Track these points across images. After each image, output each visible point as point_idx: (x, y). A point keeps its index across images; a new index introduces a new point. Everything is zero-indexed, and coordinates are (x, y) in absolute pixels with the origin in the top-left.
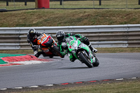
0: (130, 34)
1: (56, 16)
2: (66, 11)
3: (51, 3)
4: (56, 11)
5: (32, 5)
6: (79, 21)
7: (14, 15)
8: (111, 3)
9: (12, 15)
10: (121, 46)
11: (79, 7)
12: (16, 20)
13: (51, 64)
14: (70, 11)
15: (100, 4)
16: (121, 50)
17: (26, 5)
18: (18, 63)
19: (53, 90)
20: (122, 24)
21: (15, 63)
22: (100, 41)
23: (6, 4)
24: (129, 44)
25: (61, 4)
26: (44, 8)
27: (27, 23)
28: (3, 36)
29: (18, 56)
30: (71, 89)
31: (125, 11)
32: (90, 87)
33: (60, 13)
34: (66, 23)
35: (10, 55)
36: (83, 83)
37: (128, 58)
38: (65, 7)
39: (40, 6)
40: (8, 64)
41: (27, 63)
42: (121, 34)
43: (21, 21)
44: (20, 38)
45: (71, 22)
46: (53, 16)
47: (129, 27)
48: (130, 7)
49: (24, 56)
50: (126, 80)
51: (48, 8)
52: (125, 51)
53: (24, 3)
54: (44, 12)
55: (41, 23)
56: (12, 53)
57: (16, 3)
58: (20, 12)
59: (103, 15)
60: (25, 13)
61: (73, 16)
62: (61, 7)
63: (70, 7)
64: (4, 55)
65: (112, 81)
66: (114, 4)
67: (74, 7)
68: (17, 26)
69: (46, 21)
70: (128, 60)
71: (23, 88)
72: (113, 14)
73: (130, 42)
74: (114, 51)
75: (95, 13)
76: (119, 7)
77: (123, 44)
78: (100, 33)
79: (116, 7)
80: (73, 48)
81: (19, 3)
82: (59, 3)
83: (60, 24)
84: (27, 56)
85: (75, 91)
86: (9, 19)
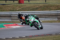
0: (58, 14)
1: (27, 7)
2: (31, 5)
3: (24, 1)
4: (27, 5)
5: (17, 2)
6: (36, 9)
7: (9, 6)
8: (50, 1)
9: (8, 7)
10: (55, 20)
11: (37, 3)
12: (10, 9)
13: (24, 27)
14: (33, 5)
15: (46, 2)
16: (55, 22)
17: (14, 2)
18: (10, 27)
19: (25, 39)
20: (55, 10)
21: (9, 27)
22: (45, 18)
23: (5, 2)
24: (58, 19)
25: (29, 2)
26: (21, 3)
27: (14, 10)
28: (4, 16)
29: (10, 24)
30: (33, 38)
31: (56, 5)
32: (41, 38)
33: (29, 5)
34: (31, 10)
35: (7, 24)
36: (38, 36)
37: (57, 25)
38: (31, 3)
39: (20, 3)
40: (6, 27)
41: (14, 27)
42: (55, 15)
43: (12, 9)
44: (11, 16)
45: (33, 10)
46: (26, 7)
47: (58, 12)
48: (59, 3)
49: (13, 24)
50: (56, 34)
51: (23, 3)
52: (56, 22)
53: (13, 1)
54: (22, 5)
55: (20, 10)
56: (8, 23)
57: (10, 1)
58: (11, 5)
59: (47, 7)
60: (13, 5)
61: (34, 7)
62: (29, 3)
63: (33, 3)
64: (4, 23)
65: (50, 35)
66: (52, 2)
67: (34, 3)
68: (10, 11)
69: (22, 9)
70: (57, 26)
71: (13, 38)
72: (51, 6)
73: (58, 18)
74: (51, 22)
75: (44, 5)
76: (54, 3)
77: (56, 19)
78: (46, 14)
79: (52, 3)
80: (31, 21)
81: (11, 1)
82: (28, 1)
83: (28, 10)
84: (14, 24)
85: (35, 39)
86: (6, 8)
